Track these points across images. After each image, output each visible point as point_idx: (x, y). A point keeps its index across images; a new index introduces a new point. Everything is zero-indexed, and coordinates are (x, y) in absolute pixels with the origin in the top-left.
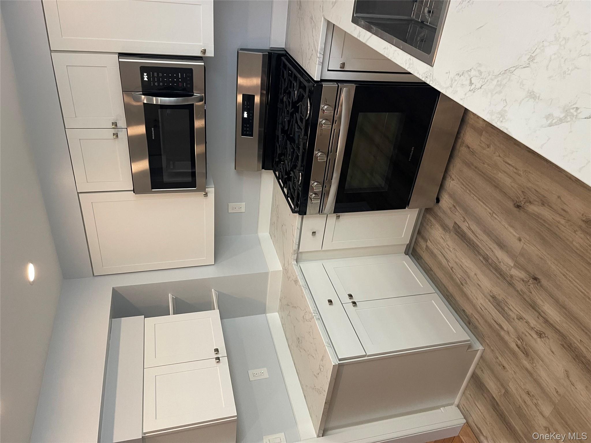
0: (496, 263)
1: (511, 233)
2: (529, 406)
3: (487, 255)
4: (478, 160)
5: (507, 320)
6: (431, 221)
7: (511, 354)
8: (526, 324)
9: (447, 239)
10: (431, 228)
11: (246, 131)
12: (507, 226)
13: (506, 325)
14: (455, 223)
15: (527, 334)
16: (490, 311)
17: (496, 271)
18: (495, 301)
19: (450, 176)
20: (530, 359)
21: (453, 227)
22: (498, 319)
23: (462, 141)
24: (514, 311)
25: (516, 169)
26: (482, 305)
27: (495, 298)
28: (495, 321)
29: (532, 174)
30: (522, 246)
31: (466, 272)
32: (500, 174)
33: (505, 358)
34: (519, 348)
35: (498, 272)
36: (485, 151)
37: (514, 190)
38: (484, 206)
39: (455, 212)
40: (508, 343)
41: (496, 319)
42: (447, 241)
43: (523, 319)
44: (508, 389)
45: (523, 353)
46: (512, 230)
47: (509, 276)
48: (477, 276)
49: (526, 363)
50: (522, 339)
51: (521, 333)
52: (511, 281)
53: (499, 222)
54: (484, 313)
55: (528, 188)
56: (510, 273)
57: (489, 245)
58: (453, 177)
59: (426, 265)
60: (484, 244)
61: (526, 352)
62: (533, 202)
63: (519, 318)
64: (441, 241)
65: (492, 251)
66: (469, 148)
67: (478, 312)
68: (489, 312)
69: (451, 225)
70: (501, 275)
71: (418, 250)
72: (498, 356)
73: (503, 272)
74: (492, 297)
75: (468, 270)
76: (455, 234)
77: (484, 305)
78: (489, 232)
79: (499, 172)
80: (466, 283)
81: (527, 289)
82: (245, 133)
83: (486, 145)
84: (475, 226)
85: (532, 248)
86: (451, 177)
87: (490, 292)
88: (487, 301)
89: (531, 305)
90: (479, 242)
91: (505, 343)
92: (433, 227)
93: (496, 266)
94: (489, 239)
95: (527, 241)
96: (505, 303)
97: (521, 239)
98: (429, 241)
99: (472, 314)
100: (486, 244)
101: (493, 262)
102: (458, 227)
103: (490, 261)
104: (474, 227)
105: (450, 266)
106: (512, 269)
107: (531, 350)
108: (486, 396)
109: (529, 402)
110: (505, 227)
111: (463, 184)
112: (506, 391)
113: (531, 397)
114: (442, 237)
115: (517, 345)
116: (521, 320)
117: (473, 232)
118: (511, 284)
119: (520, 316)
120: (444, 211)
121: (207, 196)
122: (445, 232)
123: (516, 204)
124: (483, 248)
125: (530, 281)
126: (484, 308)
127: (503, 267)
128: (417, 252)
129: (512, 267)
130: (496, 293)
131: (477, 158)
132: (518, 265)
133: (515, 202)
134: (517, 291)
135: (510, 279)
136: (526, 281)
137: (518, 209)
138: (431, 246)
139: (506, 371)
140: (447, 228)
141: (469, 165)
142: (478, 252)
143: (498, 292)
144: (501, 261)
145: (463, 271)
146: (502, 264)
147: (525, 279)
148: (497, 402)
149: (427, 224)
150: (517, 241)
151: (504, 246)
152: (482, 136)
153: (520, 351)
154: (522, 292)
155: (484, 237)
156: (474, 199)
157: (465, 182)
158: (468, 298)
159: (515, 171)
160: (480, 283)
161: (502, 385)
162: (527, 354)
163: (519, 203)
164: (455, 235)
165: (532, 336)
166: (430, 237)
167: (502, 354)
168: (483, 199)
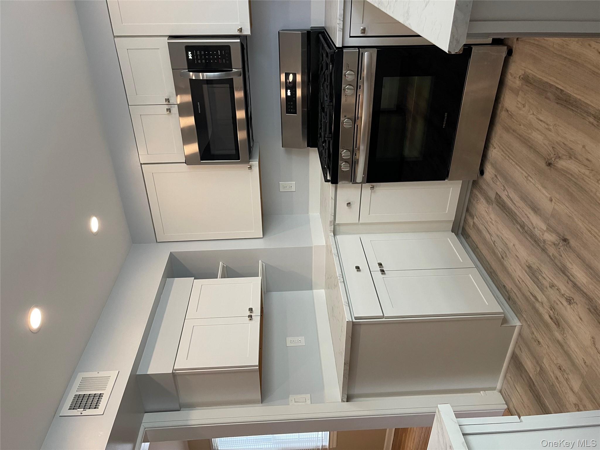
0: (531, 230)
1: (543, 194)
2: (561, 382)
3: (524, 222)
4: (516, 122)
5: (541, 291)
6: (477, 195)
7: (545, 327)
8: (557, 291)
9: (490, 212)
10: (477, 203)
11: (291, 108)
12: (540, 187)
13: (540, 296)
14: (497, 193)
15: (559, 303)
16: (527, 282)
17: (531, 238)
18: (530, 272)
19: (491, 144)
20: (561, 330)
21: (495, 198)
22: (533, 291)
23: (502, 105)
24: (548, 279)
25: (547, 124)
26: (519, 277)
27: (530, 267)
28: (531, 293)
29: (561, 127)
30: (553, 207)
31: (506, 245)
32: (534, 132)
33: (540, 332)
34: (551, 318)
35: (533, 239)
36: (521, 112)
37: (545, 147)
38: (521, 170)
39: (497, 182)
40: (542, 315)
41: (532, 291)
42: (490, 214)
43: (555, 286)
44: (543, 366)
45: (555, 324)
46: (544, 191)
47: (542, 241)
48: (515, 246)
49: (558, 335)
50: (554, 309)
51: (553, 302)
52: (544, 246)
53: (534, 184)
54: (521, 285)
55: (557, 142)
56: (543, 238)
57: (525, 211)
58: (495, 145)
59: (474, 243)
60: (521, 210)
61: (557, 322)
62: (562, 157)
63: (551, 285)
64: (485, 214)
65: (528, 217)
66: (508, 111)
67: (517, 286)
68: (526, 284)
69: (493, 196)
70: (535, 241)
71: (467, 228)
72: (534, 331)
73: (537, 238)
74: (528, 267)
75: (507, 242)
76: (497, 205)
77: (521, 276)
78: (524, 198)
79: (533, 131)
80: (506, 256)
81: (558, 252)
82: (289, 111)
83: (522, 105)
84: (513, 193)
85: (562, 206)
86: (493, 146)
87: (527, 261)
88: (524, 272)
89: (561, 270)
90: (517, 210)
91: (540, 315)
92: (478, 201)
93: (531, 233)
94: (525, 204)
95: (557, 200)
96: (539, 272)
97: (552, 199)
98: (475, 217)
99: (511, 289)
100: (523, 211)
101: (528, 228)
102: (499, 197)
103: (526, 228)
104: (513, 195)
105: (493, 240)
106: (545, 234)
107: (562, 320)
108: (524, 376)
109: (561, 379)
110: (538, 189)
111: (503, 151)
112: (540, 368)
113: (562, 372)
114: (486, 211)
115: (550, 316)
116: (553, 288)
117: (511, 200)
118: (544, 250)
119: (552, 284)
120: (487, 183)
121: (252, 169)
122: (489, 205)
123: (548, 163)
124: (520, 216)
125: (560, 243)
126: (521, 280)
127: (537, 232)
128: (466, 230)
129: (545, 231)
130: (531, 262)
131: (514, 121)
132: (551, 229)
133: (547, 160)
134: (549, 256)
135: (544, 244)
136: (557, 244)
137: (549, 167)
138: (477, 221)
139: (541, 347)
140: (490, 201)
141: (508, 129)
142: (516, 220)
143: (534, 261)
144: (536, 226)
145: (503, 244)
146: (536, 229)
147: (556, 242)
148: (533, 382)
149: (474, 200)
150: (549, 202)
151: (538, 209)
152: (519, 96)
153: (552, 323)
154: (553, 257)
155: (521, 204)
156: (512, 164)
157: (505, 148)
158: (508, 273)
159: (546, 126)
160: (518, 255)
161: (537, 363)
162: (558, 324)
163: (550, 160)
164: (496, 207)
165: (562, 304)
166: (476, 213)
167: (537, 328)
168: (519, 162)
